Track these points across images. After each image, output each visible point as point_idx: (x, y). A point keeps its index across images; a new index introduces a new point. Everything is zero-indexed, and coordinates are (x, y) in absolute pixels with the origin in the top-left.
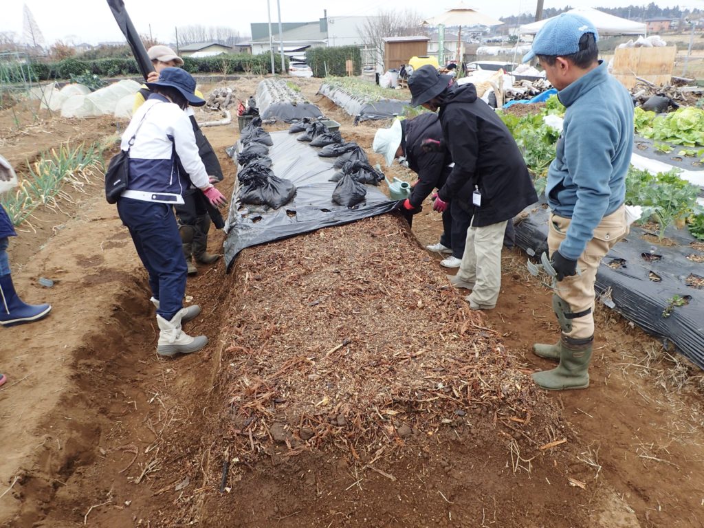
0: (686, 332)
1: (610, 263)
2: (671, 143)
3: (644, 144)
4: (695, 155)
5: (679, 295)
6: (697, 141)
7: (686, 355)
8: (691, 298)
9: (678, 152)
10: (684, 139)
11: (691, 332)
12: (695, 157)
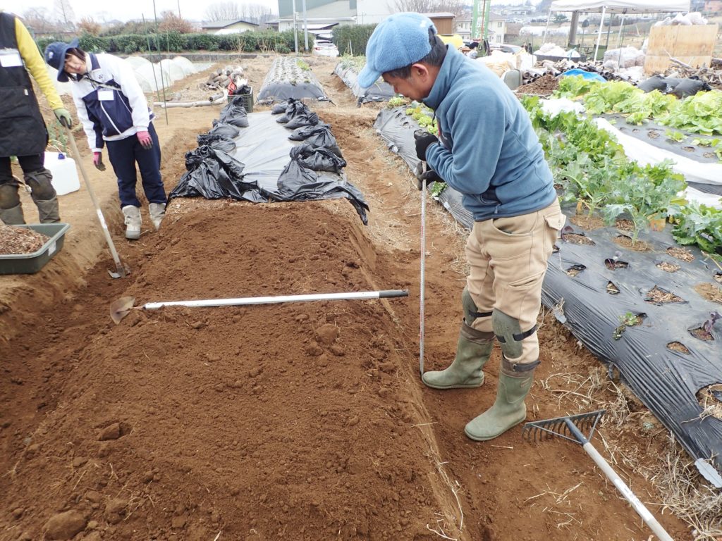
0: (633, 358)
1: (569, 270)
2: (686, 131)
3: (656, 132)
4: (709, 145)
5: (634, 312)
6: (715, 129)
7: (630, 386)
8: (647, 317)
9: (691, 141)
10: (700, 127)
11: (639, 358)
12: (709, 147)
